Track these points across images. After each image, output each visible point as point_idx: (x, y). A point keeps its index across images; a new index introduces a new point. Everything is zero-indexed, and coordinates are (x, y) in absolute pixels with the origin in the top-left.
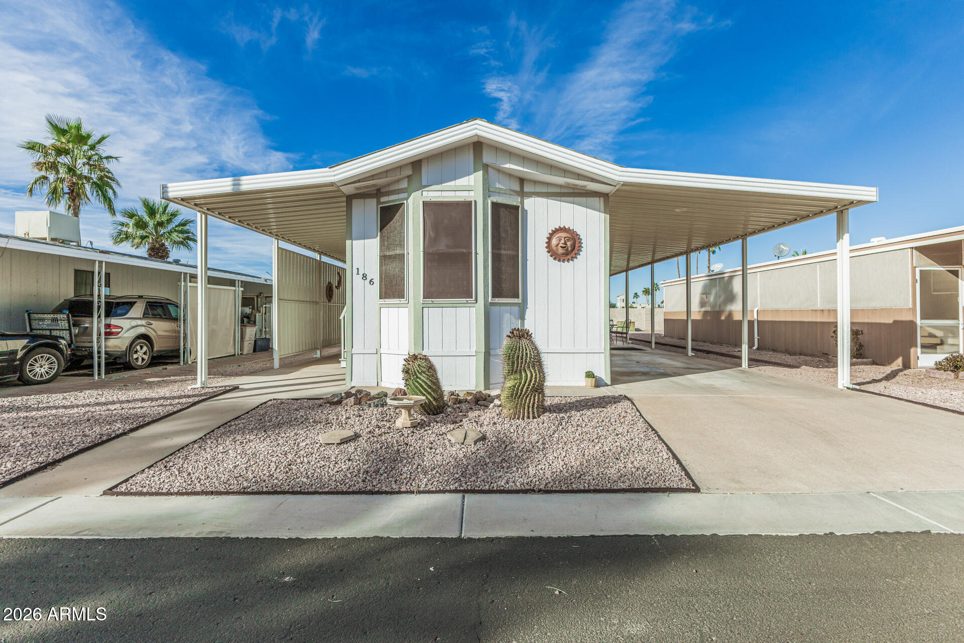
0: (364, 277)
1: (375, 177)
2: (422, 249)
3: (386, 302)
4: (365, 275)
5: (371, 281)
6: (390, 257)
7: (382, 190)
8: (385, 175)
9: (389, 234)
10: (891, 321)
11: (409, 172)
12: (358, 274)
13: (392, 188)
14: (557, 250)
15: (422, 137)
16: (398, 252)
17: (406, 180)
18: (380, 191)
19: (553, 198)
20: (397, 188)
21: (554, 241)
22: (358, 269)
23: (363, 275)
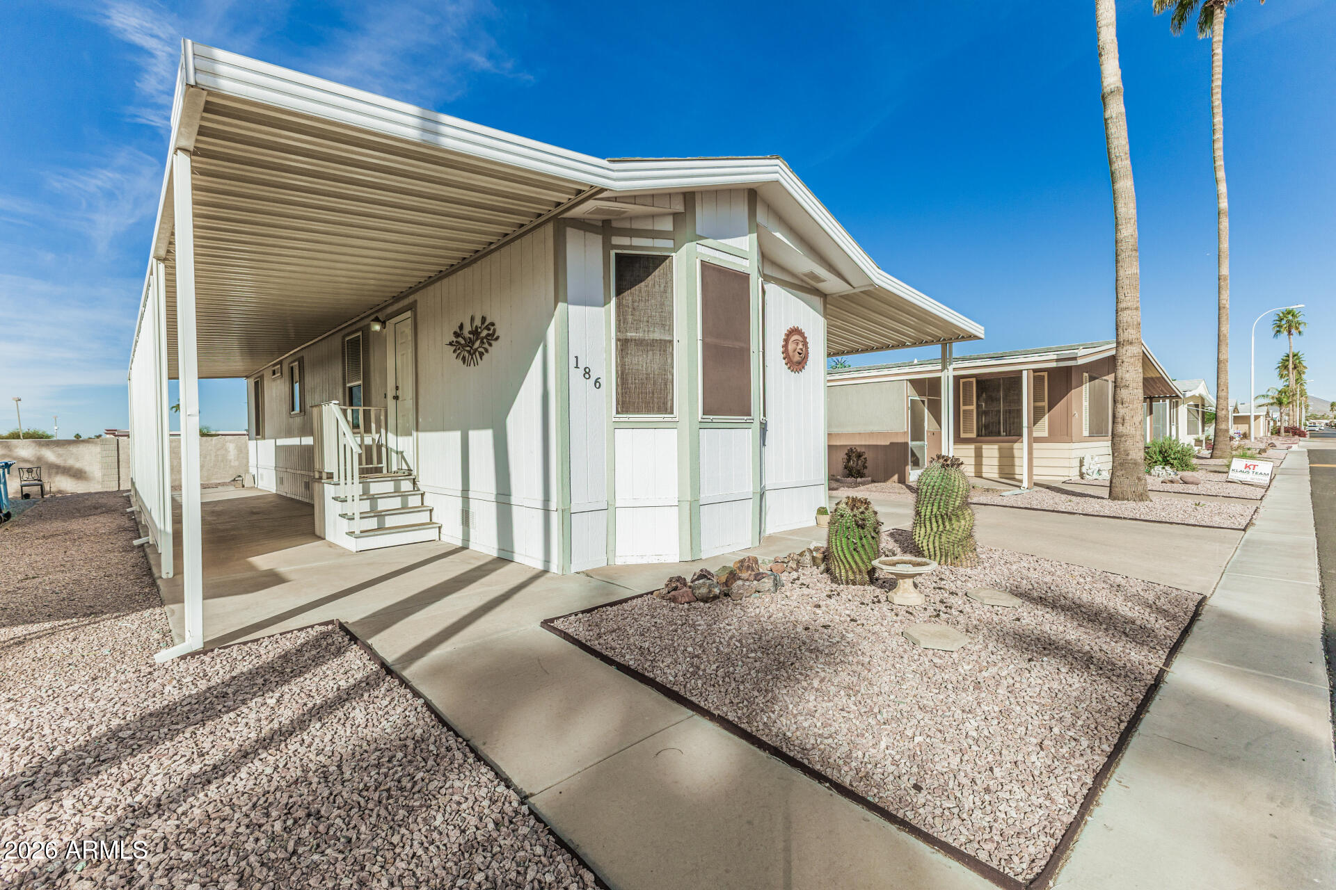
0: (587, 372)
1: (638, 201)
2: (700, 336)
3: (631, 420)
4: (587, 370)
5: (596, 381)
6: (640, 343)
7: (614, 224)
8: (649, 201)
9: (636, 304)
10: (888, 443)
11: (679, 207)
12: (577, 367)
13: (637, 225)
14: (794, 356)
15: (727, 159)
16: (657, 335)
17: (670, 219)
18: (611, 223)
19: (790, 290)
20: (650, 228)
21: (791, 347)
22: (576, 357)
23: (585, 369)
